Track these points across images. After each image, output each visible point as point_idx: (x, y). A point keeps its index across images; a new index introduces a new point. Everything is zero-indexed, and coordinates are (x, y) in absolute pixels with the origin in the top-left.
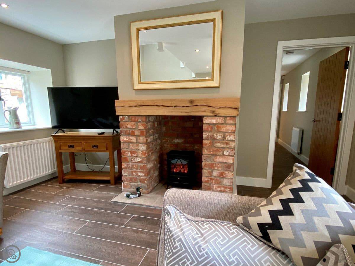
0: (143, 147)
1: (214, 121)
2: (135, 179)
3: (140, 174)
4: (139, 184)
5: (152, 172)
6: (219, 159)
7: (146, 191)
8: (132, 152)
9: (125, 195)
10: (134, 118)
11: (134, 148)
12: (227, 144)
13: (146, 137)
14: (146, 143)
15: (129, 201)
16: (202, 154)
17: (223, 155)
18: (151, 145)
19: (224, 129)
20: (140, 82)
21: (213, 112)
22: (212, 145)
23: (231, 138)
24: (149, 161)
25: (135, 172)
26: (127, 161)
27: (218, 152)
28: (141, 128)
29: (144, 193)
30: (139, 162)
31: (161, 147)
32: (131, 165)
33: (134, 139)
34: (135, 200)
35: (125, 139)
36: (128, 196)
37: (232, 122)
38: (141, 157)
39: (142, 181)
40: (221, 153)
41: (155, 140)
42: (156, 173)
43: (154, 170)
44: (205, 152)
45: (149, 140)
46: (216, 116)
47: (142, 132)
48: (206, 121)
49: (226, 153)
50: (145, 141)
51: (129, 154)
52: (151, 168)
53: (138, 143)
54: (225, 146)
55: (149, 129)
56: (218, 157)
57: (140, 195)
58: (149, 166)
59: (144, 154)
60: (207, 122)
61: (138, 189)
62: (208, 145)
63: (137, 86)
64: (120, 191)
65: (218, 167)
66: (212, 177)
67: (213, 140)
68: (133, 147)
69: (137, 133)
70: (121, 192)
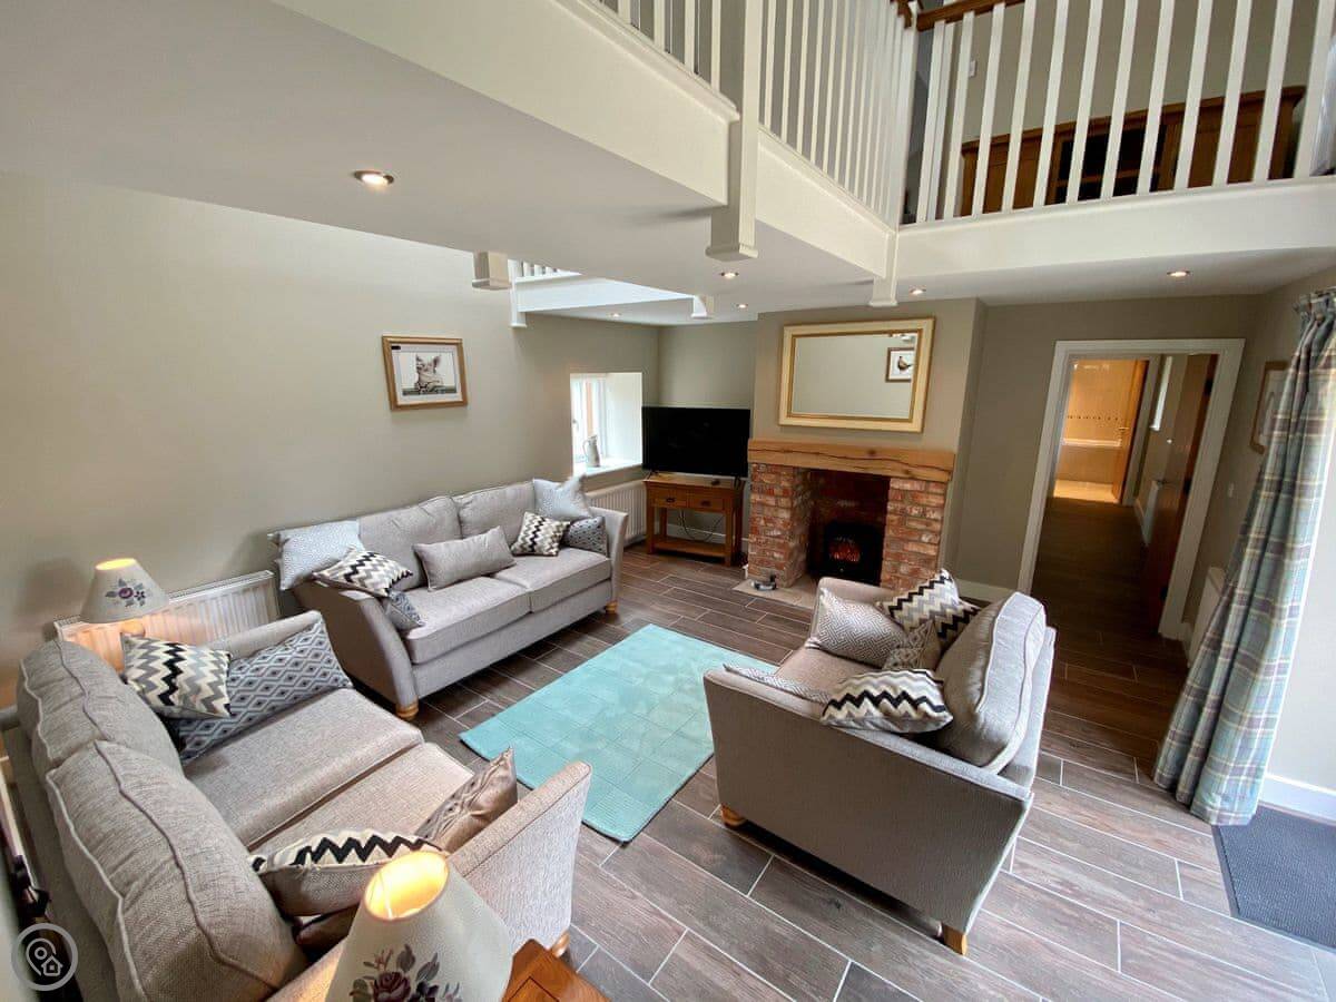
0: (785, 515)
1: (908, 486)
2: (769, 562)
3: (776, 555)
4: (775, 571)
5: (795, 554)
6: (912, 547)
7: (785, 584)
8: (767, 520)
9: (753, 584)
10: (775, 469)
11: (770, 514)
12: (927, 525)
13: (792, 499)
14: (792, 509)
15: (760, 594)
16: (883, 537)
17: (919, 542)
18: (797, 511)
19: (924, 501)
20: (789, 415)
21: (907, 472)
22: (902, 523)
23: (935, 515)
24: (792, 536)
25: (769, 551)
26: (755, 531)
27: (911, 535)
28: (785, 484)
29: (782, 586)
30: (778, 537)
31: (815, 512)
32: (763, 539)
33: (771, 501)
34: (766, 593)
35: (758, 499)
36: (757, 587)
37: (939, 491)
38: (780, 529)
39: (779, 567)
40: (916, 538)
41: (804, 502)
42: (803, 557)
43: (799, 551)
44: (889, 533)
45: (795, 503)
46: (913, 478)
47: (785, 491)
48: (895, 484)
49: (925, 539)
50: (789, 505)
51: (762, 522)
52: (796, 547)
53: (777, 507)
54: (923, 527)
55: (797, 486)
56: (910, 544)
57: (774, 588)
58: (792, 544)
59: (785, 524)
60: (897, 487)
61: (773, 578)
62: (895, 523)
63: (784, 420)
64: (742, 577)
65: (909, 560)
66: (898, 575)
67: (904, 514)
68: (768, 513)
69: (777, 491)
70: (744, 579)
